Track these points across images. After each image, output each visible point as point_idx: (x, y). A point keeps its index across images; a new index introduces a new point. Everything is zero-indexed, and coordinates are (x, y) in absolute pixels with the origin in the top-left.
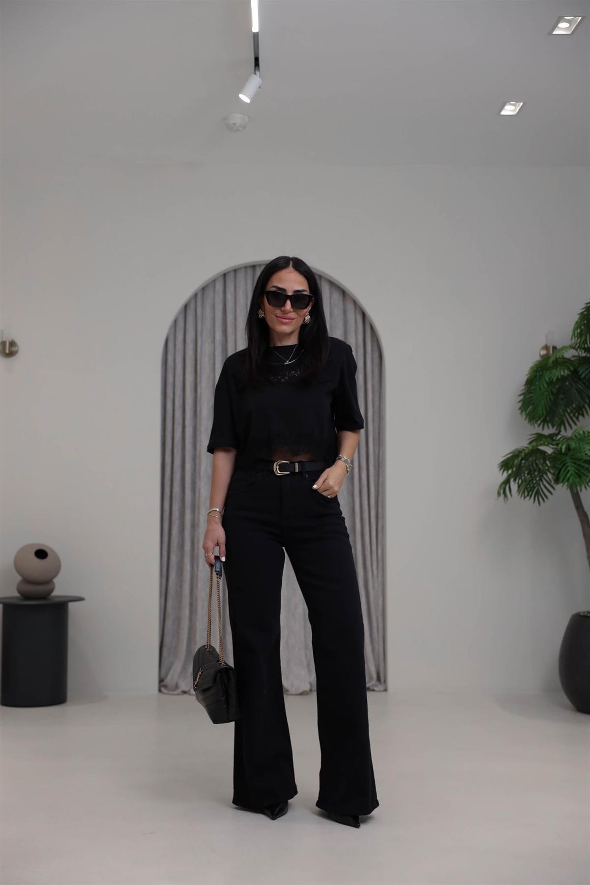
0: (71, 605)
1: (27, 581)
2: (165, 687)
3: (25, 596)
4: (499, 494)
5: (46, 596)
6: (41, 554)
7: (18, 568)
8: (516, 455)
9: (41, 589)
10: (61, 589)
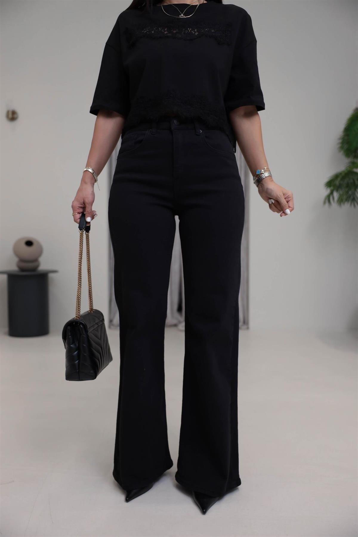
0: (51, 275)
1: (22, 260)
2: (113, 325)
3: (22, 270)
4: (325, 203)
5: (35, 269)
6: (29, 243)
7: (16, 252)
8: (336, 176)
9: (30, 265)
10: (44, 265)
